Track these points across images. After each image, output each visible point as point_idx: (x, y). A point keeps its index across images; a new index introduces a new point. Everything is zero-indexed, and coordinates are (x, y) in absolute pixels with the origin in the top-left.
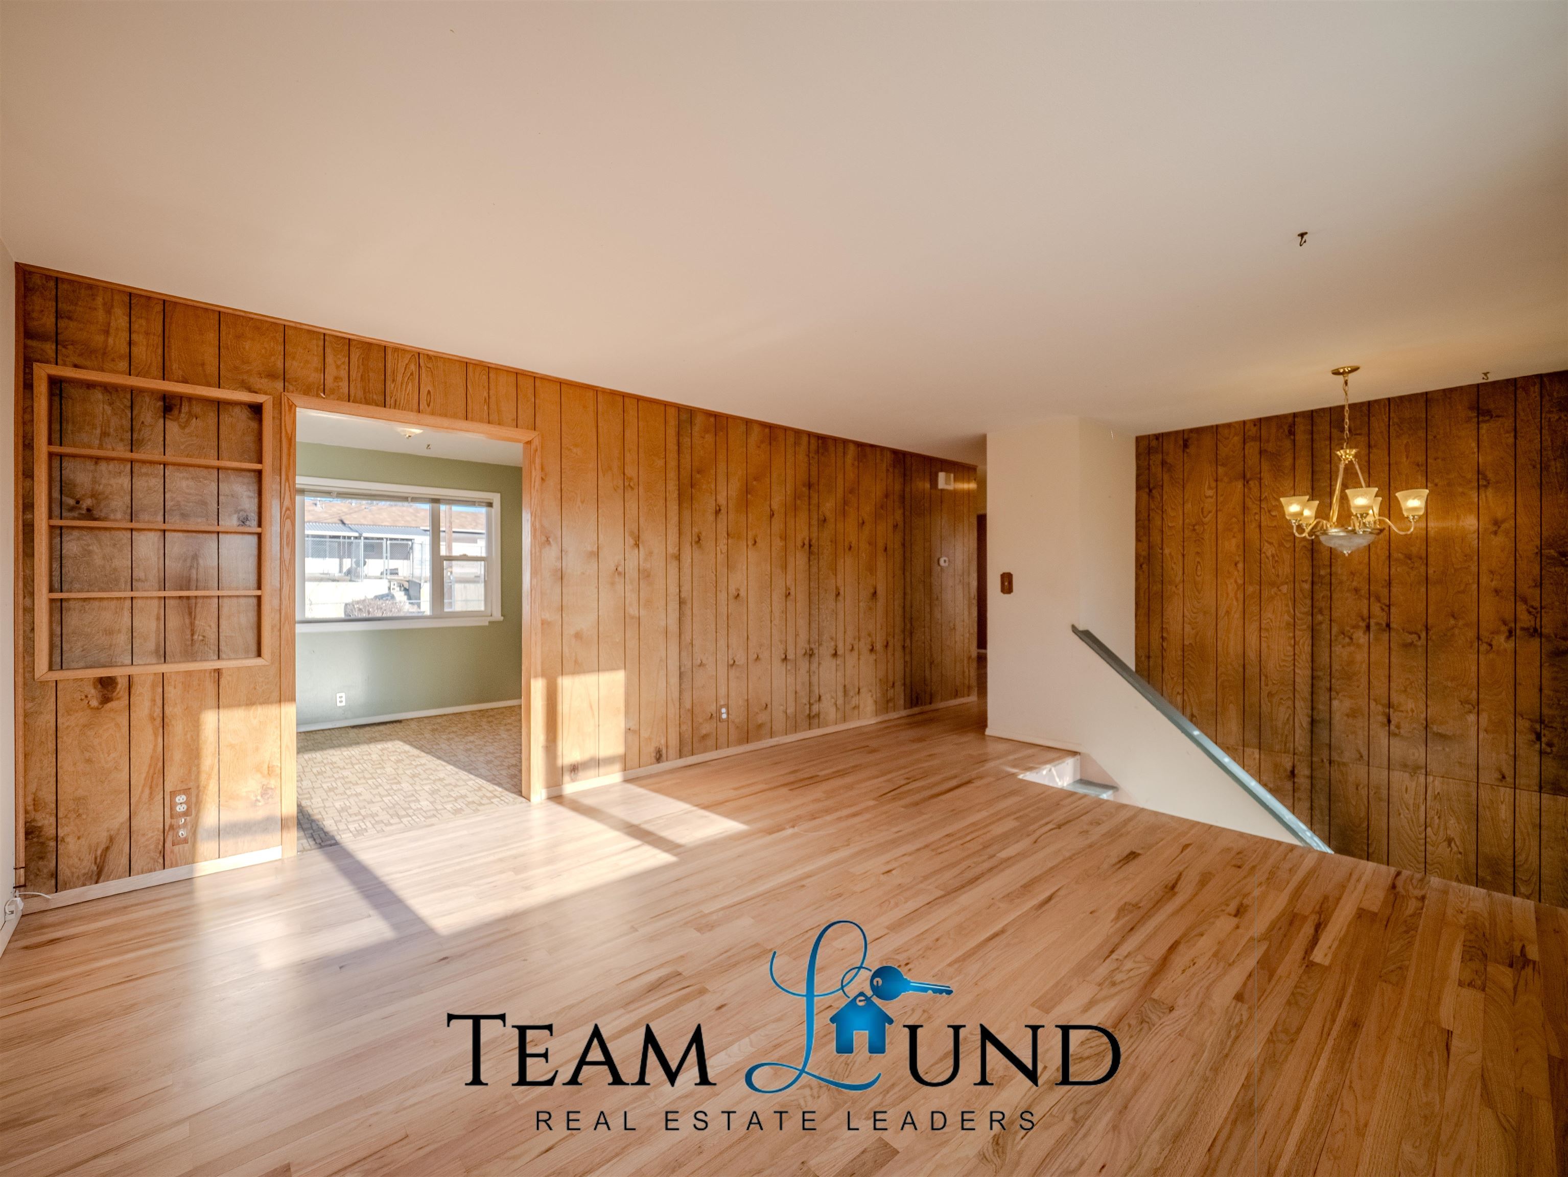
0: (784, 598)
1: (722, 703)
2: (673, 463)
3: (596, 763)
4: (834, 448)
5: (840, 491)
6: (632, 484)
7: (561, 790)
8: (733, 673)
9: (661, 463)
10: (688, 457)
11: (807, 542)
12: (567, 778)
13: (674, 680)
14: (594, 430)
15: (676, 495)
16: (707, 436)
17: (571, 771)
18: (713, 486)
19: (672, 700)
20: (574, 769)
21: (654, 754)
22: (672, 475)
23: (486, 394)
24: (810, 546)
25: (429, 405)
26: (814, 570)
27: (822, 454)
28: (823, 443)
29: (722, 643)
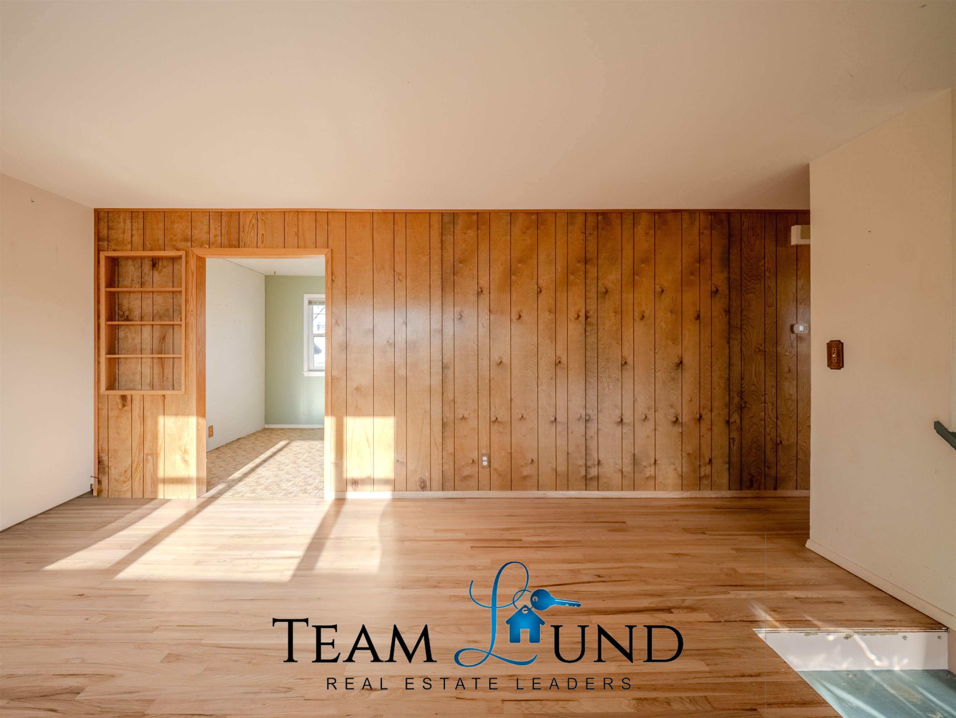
0: (554, 366)
1: (484, 452)
2: (436, 258)
3: (371, 481)
4: (619, 221)
5: (628, 262)
6: (400, 278)
7: (345, 495)
8: (495, 428)
9: (426, 258)
10: (451, 251)
11: (582, 314)
12: (350, 488)
13: (437, 428)
14: (371, 241)
15: (439, 283)
16: (469, 231)
17: (353, 484)
18: (475, 272)
19: (435, 443)
20: (355, 482)
21: (418, 483)
22: (436, 267)
23: (296, 230)
24: (587, 317)
25: (262, 243)
26: (592, 339)
27: (603, 229)
28: (604, 218)
29: (484, 401)
